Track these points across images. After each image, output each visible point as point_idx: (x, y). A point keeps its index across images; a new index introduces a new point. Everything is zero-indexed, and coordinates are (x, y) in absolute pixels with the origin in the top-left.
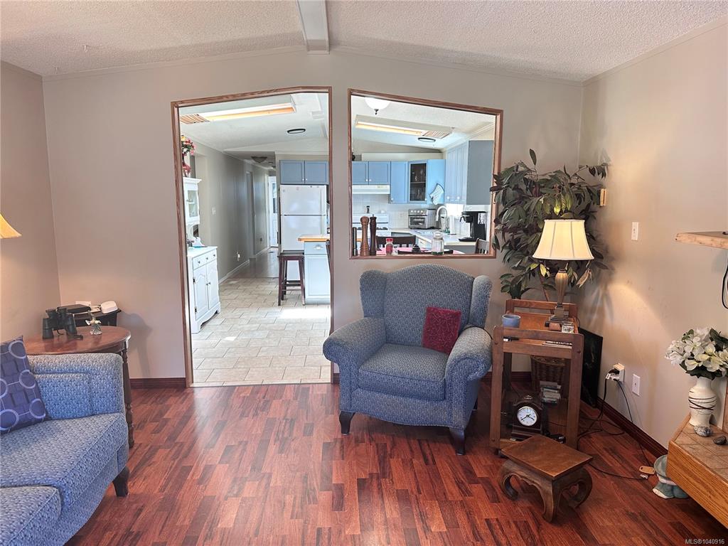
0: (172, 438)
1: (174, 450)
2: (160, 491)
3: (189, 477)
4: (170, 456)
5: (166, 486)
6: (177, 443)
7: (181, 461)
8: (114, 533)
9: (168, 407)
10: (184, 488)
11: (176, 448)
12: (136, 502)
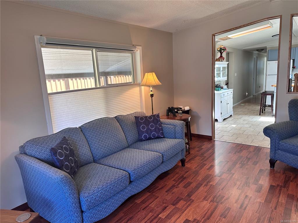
0: (202, 154)
1: (202, 158)
2: (195, 168)
3: (205, 167)
4: (200, 159)
5: (197, 167)
6: (204, 156)
7: (203, 161)
8: (179, 175)
9: (204, 145)
10: (202, 169)
11: (203, 157)
12: (187, 169)
